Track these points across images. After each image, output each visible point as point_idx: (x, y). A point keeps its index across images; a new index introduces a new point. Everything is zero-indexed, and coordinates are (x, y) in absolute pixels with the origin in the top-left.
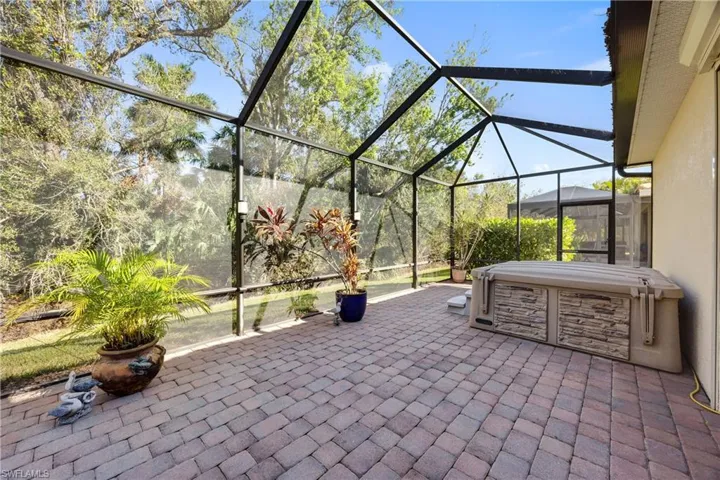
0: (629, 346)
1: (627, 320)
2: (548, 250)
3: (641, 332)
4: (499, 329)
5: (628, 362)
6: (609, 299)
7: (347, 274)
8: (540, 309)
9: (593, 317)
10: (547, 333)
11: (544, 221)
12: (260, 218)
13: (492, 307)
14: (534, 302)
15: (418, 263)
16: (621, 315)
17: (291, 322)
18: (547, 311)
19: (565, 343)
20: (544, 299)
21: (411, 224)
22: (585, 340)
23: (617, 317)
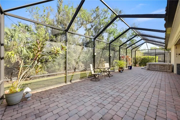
2: (154, 61)
3: (168, 69)
5: (167, 72)
6: (164, 66)
10: (157, 70)
11: (152, 57)
20: (157, 66)
22: (162, 70)
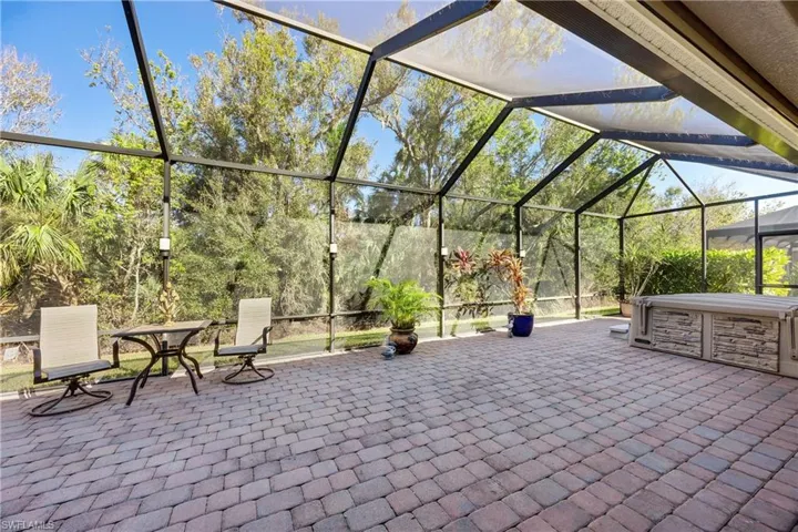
0: (779, 360)
1: (776, 339)
2: (746, 284)
3: (789, 349)
4: (656, 347)
5: (777, 374)
6: (759, 322)
7: (517, 300)
8: (696, 331)
9: (745, 337)
10: (702, 351)
12: (454, 258)
13: (650, 327)
14: (690, 324)
15: (581, 295)
16: (771, 334)
17: (473, 334)
18: (702, 332)
19: (719, 358)
20: (699, 321)
21: (573, 256)
22: (737, 357)
23: (767, 336)
